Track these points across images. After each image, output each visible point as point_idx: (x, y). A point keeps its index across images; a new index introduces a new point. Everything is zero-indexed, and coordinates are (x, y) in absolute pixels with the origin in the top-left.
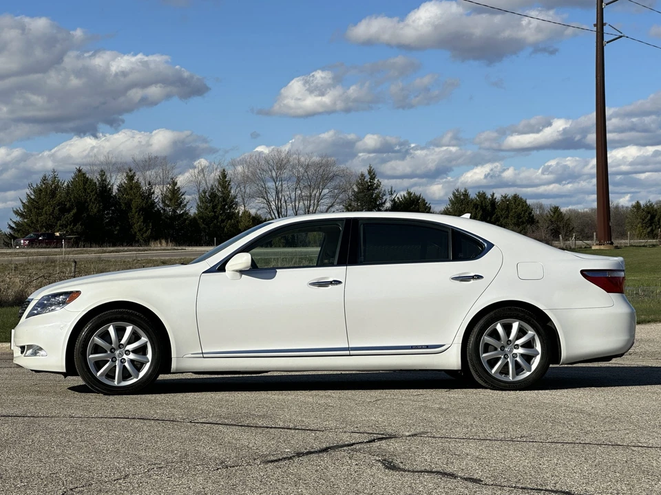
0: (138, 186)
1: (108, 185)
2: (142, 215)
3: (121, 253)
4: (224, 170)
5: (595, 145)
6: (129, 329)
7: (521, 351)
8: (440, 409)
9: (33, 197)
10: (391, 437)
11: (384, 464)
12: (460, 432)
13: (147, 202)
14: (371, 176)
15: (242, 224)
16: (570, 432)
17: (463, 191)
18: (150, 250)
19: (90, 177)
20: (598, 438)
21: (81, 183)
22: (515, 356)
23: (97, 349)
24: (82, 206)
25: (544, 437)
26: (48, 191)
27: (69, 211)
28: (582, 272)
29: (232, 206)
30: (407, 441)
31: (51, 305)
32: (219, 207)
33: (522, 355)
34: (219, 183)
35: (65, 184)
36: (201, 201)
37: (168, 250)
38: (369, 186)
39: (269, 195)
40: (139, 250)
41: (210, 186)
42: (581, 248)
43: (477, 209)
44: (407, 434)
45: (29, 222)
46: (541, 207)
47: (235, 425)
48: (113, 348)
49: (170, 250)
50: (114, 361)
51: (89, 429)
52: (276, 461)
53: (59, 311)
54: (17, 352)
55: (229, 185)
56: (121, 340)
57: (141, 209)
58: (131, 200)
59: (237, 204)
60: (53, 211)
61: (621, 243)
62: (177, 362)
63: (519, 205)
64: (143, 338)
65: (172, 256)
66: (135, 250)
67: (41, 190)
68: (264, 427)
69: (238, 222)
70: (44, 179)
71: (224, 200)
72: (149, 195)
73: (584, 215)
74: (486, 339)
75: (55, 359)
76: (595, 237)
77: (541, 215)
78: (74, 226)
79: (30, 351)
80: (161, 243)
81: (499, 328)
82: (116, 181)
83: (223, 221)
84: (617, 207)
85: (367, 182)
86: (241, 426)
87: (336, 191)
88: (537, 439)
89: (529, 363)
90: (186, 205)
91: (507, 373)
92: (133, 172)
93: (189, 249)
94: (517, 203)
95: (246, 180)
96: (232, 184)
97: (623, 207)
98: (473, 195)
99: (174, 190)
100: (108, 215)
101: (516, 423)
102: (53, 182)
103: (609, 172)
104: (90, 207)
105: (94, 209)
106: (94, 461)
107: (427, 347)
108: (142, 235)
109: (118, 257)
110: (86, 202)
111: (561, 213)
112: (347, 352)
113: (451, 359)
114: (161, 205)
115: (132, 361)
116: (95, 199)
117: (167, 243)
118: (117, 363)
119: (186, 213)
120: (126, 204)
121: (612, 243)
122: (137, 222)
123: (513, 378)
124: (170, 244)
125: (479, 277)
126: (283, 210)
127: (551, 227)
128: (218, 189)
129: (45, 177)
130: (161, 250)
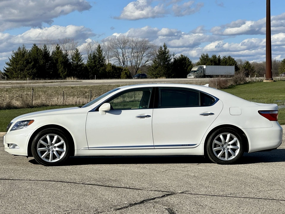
0: (61, 52)
1: (48, 51)
2: (63, 65)
3: (53, 83)
4: (99, 45)
5: (266, 33)
6: (56, 137)
7: (231, 147)
8: (194, 176)
9: (14, 57)
10: (172, 194)
11: (169, 211)
12: (203, 191)
13: (65, 59)
14: (165, 48)
15: (107, 69)
16: (252, 191)
17: (206, 54)
18: (66, 82)
19: (39, 48)
20: (265, 195)
21: (36, 51)
22: (228, 149)
23: (42, 146)
24: (36, 61)
25: (240, 194)
26: (21, 54)
27: (30, 63)
28: (259, 111)
29: (103, 61)
30: (179, 197)
31: (21, 126)
32: (97, 61)
33: (231, 149)
34: (97, 51)
35: (29, 51)
36: (89, 59)
37: (74, 82)
38: (164, 52)
39: (119, 56)
40: (62, 82)
41: (93, 52)
42: (258, 81)
43: (212, 62)
44: (180, 192)
45: (13, 68)
46: (241, 61)
47: (103, 186)
48: (49, 145)
49: (75, 82)
50: (49, 151)
51: (38, 188)
52: (120, 209)
53: (25, 128)
54: (6, 146)
55: (101, 51)
56: (52, 142)
57: (63, 62)
58: (58, 58)
59: (105, 60)
60: (23, 63)
61: (276, 79)
62: (77, 151)
63: (231, 61)
64: (62, 141)
65: (76, 84)
66: (60, 82)
67: (18, 54)
68: (115, 187)
69: (105, 68)
70: (19, 49)
71: (99, 58)
72: (66, 56)
73: (260, 65)
74: (215, 141)
75: (23, 150)
76: (265, 76)
77: (241, 65)
78: (33, 70)
79: (12, 146)
80: (71, 78)
81: (221, 137)
82: (51, 50)
83: (99, 68)
84: (275, 61)
85: (163, 51)
86: (105, 186)
87: (149, 54)
88: (238, 195)
89: (235, 153)
90: (82, 61)
91: (225, 157)
92: (59, 46)
93: (84, 81)
94: (230, 60)
95: (109, 49)
96: (103, 51)
97: (277, 61)
98: (210, 56)
99: (77, 54)
100: (48, 64)
101: (228, 186)
102: (23, 50)
103: (271, 45)
104: (40, 61)
105: (42, 62)
106: (39, 208)
107: (189, 145)
108: (63, 74)
109: (52, 85)
110: (38, 59)
111: (250, 64)
112: (153, 147)
113: (200, 151)
114: (71, 61)
115: (57, 151)
116: (42, 58)
117: (74, 78)
118: (51, 152)
119: (83, 64)
120: (55, 60)
121: (272, 79)
122: (61, 69)
123: (227, 159)
124: (75, 78)
125: (212, 114)
126: (126, 63)
127: (245, 72)
128: (97, 54)
129: (20, 48)
130: (71, 82)
